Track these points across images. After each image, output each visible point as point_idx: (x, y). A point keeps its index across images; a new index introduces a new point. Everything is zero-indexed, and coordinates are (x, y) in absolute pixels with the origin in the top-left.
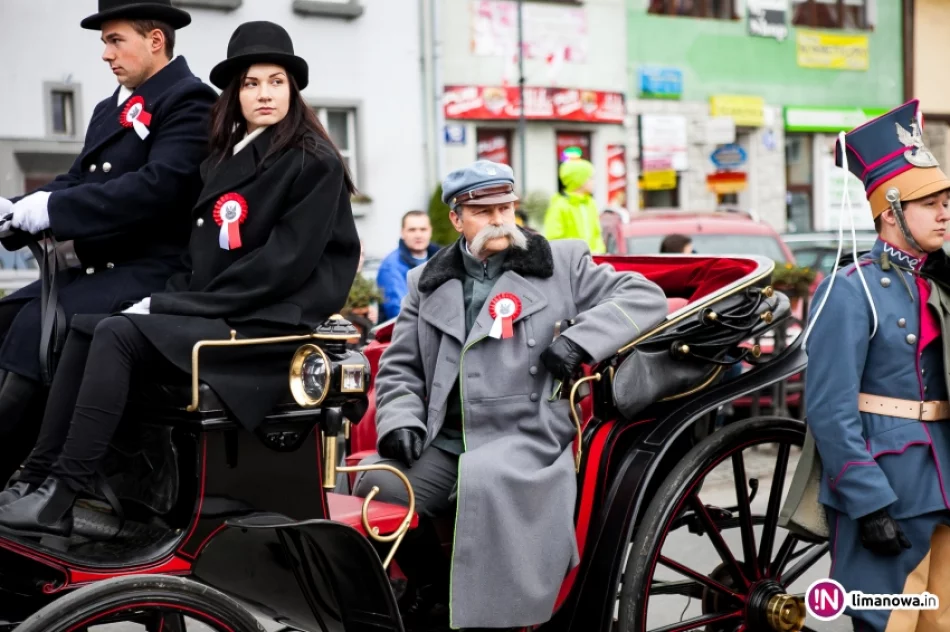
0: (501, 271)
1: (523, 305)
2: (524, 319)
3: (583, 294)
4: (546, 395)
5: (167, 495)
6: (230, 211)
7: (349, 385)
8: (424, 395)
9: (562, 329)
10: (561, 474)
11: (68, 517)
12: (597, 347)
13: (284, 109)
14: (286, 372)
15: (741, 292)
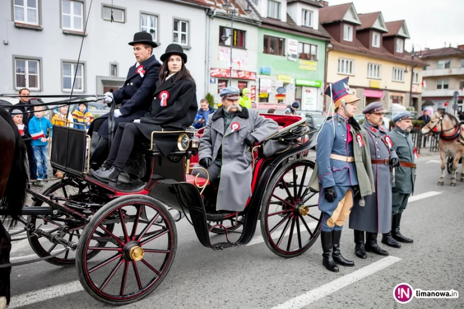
0: (235, 116)
4: (245, 150)
5: (143, 173)
6: (164, 96)
7: (194, 146)
8: (212, 149)
9: (250, 133)
10: (249, 172)
11: (117, 177)
12: (260, 138)
13: (180, 68)
15: (298, 125)
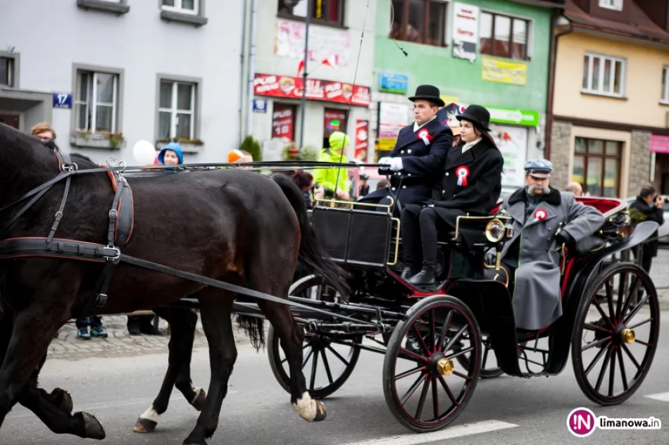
1: (548, 214)
2: (548, 220)
3: (572, 212)
4: (552, 249)
6: (462, 173)
7: (510, 235)
14: (484, 229)
